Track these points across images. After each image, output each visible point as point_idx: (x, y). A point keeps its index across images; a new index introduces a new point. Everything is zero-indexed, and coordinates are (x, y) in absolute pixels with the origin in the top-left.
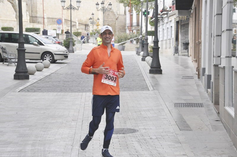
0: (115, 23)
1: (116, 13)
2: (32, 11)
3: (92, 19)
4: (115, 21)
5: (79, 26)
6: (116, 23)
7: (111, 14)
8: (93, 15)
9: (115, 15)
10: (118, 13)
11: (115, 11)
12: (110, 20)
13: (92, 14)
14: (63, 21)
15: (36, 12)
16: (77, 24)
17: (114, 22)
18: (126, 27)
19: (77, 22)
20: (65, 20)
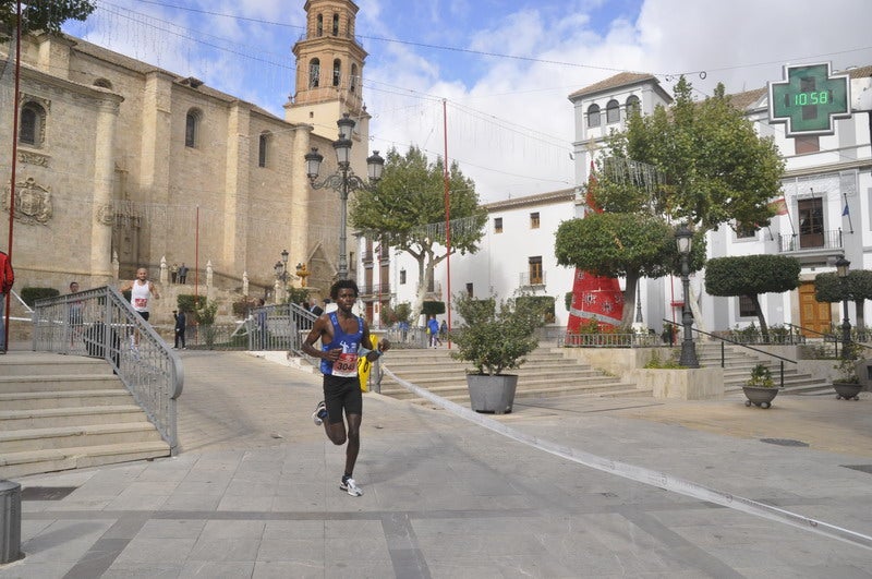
1: (332, 266)
2: (138, 255)
3: (282, 266)
5: (250, 289)
7: (321, 267)
8: (285, 257)
9: (330, 269)
11: (330, 262)
12: (321, 279)
13: (283, 254)
14: (210, 276)
15: (148, 256)
16: (246, 284)
19: (245, 279)
20: (215, 273)
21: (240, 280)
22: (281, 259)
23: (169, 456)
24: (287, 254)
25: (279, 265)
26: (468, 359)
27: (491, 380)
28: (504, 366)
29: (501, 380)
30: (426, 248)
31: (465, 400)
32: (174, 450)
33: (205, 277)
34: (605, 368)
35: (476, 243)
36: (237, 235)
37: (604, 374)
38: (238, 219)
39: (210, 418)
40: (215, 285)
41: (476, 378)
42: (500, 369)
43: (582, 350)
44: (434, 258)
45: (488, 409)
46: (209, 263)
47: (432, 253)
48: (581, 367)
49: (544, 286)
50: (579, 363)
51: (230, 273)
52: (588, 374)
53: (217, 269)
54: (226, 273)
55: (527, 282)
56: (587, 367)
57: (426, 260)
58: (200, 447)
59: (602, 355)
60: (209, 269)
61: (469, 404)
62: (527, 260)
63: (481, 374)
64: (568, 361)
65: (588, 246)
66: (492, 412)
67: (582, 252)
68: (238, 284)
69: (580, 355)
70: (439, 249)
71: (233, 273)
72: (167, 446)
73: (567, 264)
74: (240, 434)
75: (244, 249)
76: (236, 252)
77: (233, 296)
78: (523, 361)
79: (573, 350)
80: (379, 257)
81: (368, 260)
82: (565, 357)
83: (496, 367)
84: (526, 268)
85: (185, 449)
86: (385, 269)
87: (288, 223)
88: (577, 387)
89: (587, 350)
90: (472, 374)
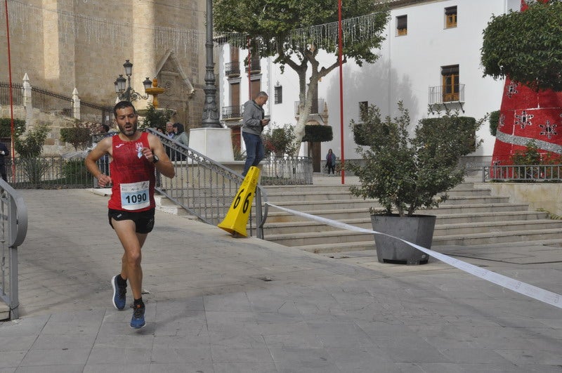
0: (187, 109)
1: (188, 81)
3: (124, 80)
4: (187, 103)
5: (82, 111)
6: (190, 108)
7: (174, 83)
8: (128, 69)
9: (185, 85)
10: (195, 82)
11: (185, 76)
12: (173, 99)
13: (125, 66)
14: (27, 93)
16: (77, 105)
17: (184, 105)
18: (221, 118)
19: (75, 98)
20: (34, 90)
21: (69, 99)
22: (123, 72)
23: (8, 320)
24: (131, 65)
25: (122, 80)
26: (372, 196)
27: (402, 222)
28: (419, 204)
29: (414, 222)
30: (309, 56)
31: (368, 247)
32: (14, 312)
33: (21, 95)
34: (547, 208)
35: (374, 51)
36: (61, 40)
37: (547, 217)
38: (61, 18)
39: (55, 271)
40: (35, 105)
41: (382, 219)
42: (412, 209)
43: (516, 185)
44: (319, 69)
45: (399, 258)
46: (26, 77)
47: (315, 64)
48: (515, 207)
49: (461, 104)
50: (512, 202)
51: (54, 90)
52: (526, 217)
53: (36, 84)
54: (49, 89)
55: (438, 100)
56: (524, 207)
57: (309, 73)
58: (47, 308)
59: (543, 190)
60: (25, 84)
61: (374, 252)
62: (439, 71)
63: (389, 213)
64: (498, 199)
65: (528, 49)
66: (404, 262)
67: (519, 57)
68: (66, 105)
69: (514, 192)
70: (325, 58)
71: (60, 91)
72: (6, 308)
73: (496, 75)
74: (97, 291)
75: (72, 58)
76: (61, 63)
77: (60, 120)
78: (444, 199)
79: (504, 186)
80: (247, 70)
81: (234, 73)
82: (494, 194)
83: (408, 206)
84: (437, 81)
85: (27, 309)
86: (255, 84)
87: (129, 25)
88: (511, 233)
89: (524, 186)
90: (376, 215)
